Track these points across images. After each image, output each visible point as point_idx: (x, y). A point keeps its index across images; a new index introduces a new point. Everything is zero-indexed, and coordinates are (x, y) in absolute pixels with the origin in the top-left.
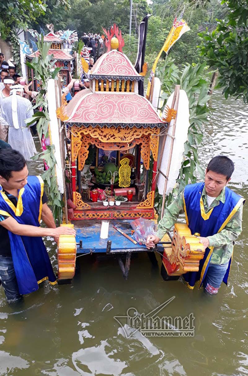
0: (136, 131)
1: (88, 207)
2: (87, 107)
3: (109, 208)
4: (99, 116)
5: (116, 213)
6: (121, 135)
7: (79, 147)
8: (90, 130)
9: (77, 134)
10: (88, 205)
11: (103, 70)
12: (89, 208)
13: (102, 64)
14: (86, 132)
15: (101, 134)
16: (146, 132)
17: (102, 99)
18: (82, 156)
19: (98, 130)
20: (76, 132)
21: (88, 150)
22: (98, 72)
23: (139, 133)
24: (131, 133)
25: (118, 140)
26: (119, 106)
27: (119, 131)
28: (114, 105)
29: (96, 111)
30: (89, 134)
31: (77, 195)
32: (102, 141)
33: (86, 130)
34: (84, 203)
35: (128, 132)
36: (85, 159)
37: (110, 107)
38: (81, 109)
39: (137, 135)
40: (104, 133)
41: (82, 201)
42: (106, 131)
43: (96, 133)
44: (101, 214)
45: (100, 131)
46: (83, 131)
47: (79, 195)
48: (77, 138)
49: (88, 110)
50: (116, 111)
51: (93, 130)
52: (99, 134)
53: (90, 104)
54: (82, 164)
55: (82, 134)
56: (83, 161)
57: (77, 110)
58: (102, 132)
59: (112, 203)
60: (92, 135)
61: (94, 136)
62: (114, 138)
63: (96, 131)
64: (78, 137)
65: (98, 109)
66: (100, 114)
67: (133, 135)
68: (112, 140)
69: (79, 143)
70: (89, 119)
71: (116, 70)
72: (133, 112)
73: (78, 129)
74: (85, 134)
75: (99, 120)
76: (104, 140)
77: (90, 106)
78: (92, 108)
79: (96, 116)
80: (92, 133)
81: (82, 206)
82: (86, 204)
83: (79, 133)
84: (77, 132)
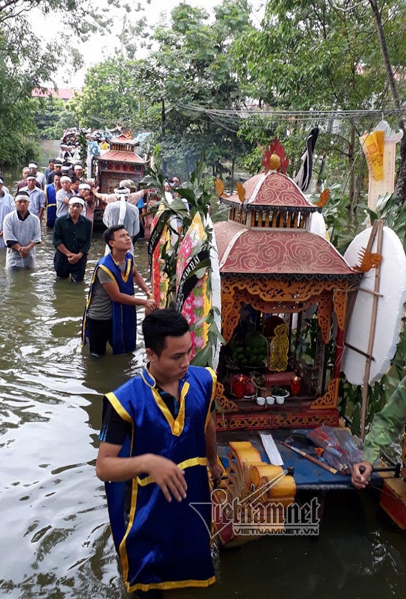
0: (314, 285)
1: (234, 407)
2: (244, 250)
3: (267, 409)
4: (262, 262)
5: (279, 418)
6: (292, 290)
7: (229, 309)
8: (248, 284)
9: (228, 288)
10: (234, 404)
11: (262, 198)
12: (235, 410)
13: (261, 189)
14: (242, 286)
15: (264, 289)
16: (329, 286)
17: (264, 238)
18: (230, 322)
19: (259, 283)
20: (227, 285)
21: (239, 313)
22: (257, 201)
23: (318, 288)
24: (307, 288)
25: (287, 298)
26: (288, 248)
27: (290, 285)
28: (282, 247)
29: (257, 256)
30: (245, 289)
31: (219, 388)
32: (265, 299)
33: (242, 283)
34: (227, 400)
35: (303, 285)
36: (234, 327)
37: (277, 249)
38: (235, 252)
39: (316, 291)
40: (267, 287)
41: (225, 398)
42: (271, 285)
43: (256, 287)
44: (254, 419)
45: (262, 285)
46: (238, 285)
47: (221, 387)
48: (228, 295)
49: (247, 254)
50: (285, 255)
51: (252, 284)
52: (260, 288)
53: (249, 246)
54: (229, 335)
55: (236, 289)
56: (230, 331)
57: (230, 254)
58: (265, 286)
59: (270, 400)
60: (250, 291)
61: (254, 291)
62: (282, 295)
63: (256, 284)
64: (230, 293)
65: (259, 252)
66: (263, 260)
67: (309, 290)
68: (279, 298)
69: (230, 303)
70: (249, 267)
71: (280, 198)
72: (309, 257)
73: (231, 281)
74: (241, 288)
75: (263, 267)
76: (267, 299)
77: (248, 249)
78: (251, 251)
79: (258, 263)
80: (250, 287)
81: (224, 407)
82: (231, 402)
83: (231, 288)
84: (229, 286)
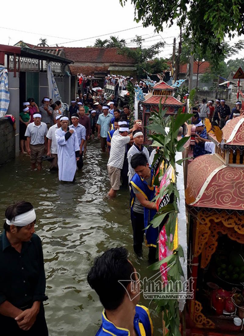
1: (212, 325)
2: (219, 186)
3: (243, 330)
4: (237, 198)
7: (206, 238)
8: (223, 217)
9: (205, 220)
10: (211, 322)
11: (240, 138)
12: (212, 327)
13: (239, 131)
14: (217, 219)
15: (239, 222)
17: (240, 175)
18: (208, 248)
19: (233, 216)
20: (204, 217)
21: (216, 241)
22: (234, 141)
29: (232, 192)
30: (221, 221)
31: (197, 306)
32: (239, 232)
33: (218, 217)
34: (205, 318)
36: (212, 253)
38: (211, 188)
40: (242, 221)
41: (203, 316)
43: (231, 221)
45: (237, 219)
46: (213, 218)
47: (199, 305)
48: (204, 226)
49: (221, 190)
51: (227, 217)
52: (235, 222)
53: (225, 182)
54: (207, 259)
55: (211, 221)
56: (208, 256)
57: (207, 189)
58: (240, 220)
60: (225, 224)
61: (229, 224)
63: (231, 218)
64: (206, 224)
65: (235, 188)
66: (238, 196)
69: (207, 233)
70: (224, 202)
73: (207, 214)
74: (216, 221)
75: (237, 204)
76: (242, 231)
77: (224, 185)
78: (226, 188)
79: (233, 199)
80: (225, 221)
81: (202, 323)
82: (208, 320)
83: (207, 220)
84: (206, 219)
